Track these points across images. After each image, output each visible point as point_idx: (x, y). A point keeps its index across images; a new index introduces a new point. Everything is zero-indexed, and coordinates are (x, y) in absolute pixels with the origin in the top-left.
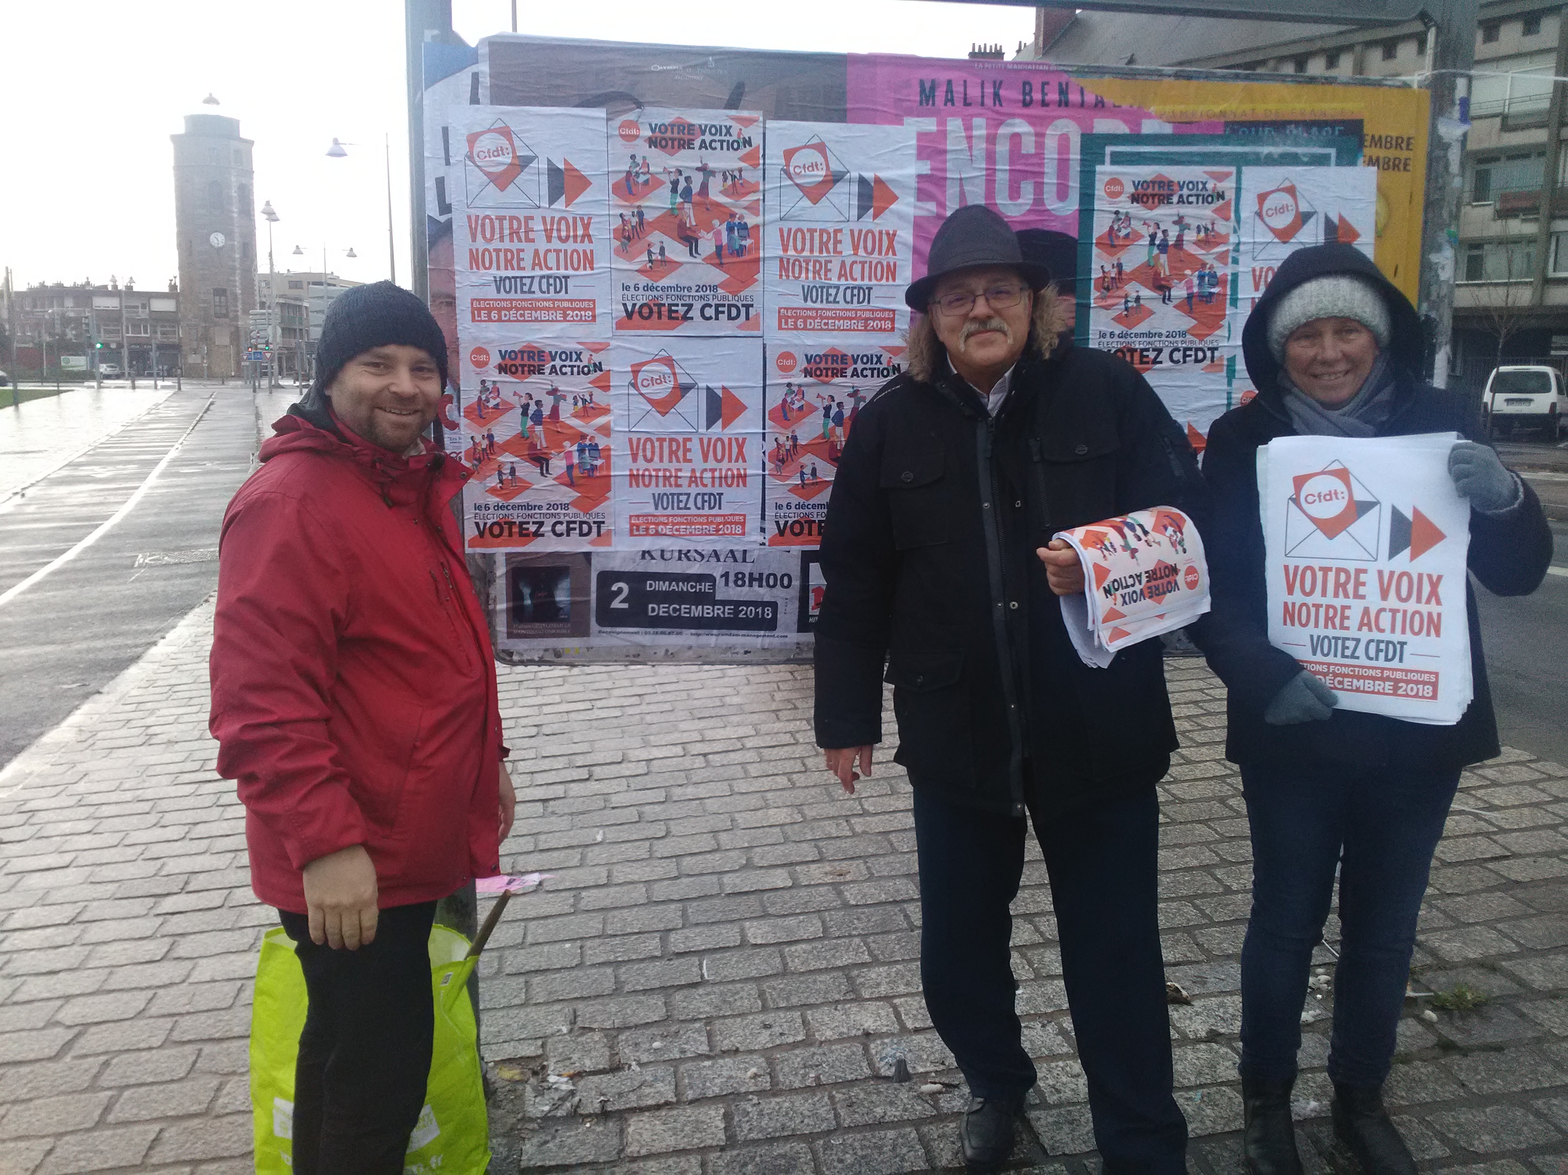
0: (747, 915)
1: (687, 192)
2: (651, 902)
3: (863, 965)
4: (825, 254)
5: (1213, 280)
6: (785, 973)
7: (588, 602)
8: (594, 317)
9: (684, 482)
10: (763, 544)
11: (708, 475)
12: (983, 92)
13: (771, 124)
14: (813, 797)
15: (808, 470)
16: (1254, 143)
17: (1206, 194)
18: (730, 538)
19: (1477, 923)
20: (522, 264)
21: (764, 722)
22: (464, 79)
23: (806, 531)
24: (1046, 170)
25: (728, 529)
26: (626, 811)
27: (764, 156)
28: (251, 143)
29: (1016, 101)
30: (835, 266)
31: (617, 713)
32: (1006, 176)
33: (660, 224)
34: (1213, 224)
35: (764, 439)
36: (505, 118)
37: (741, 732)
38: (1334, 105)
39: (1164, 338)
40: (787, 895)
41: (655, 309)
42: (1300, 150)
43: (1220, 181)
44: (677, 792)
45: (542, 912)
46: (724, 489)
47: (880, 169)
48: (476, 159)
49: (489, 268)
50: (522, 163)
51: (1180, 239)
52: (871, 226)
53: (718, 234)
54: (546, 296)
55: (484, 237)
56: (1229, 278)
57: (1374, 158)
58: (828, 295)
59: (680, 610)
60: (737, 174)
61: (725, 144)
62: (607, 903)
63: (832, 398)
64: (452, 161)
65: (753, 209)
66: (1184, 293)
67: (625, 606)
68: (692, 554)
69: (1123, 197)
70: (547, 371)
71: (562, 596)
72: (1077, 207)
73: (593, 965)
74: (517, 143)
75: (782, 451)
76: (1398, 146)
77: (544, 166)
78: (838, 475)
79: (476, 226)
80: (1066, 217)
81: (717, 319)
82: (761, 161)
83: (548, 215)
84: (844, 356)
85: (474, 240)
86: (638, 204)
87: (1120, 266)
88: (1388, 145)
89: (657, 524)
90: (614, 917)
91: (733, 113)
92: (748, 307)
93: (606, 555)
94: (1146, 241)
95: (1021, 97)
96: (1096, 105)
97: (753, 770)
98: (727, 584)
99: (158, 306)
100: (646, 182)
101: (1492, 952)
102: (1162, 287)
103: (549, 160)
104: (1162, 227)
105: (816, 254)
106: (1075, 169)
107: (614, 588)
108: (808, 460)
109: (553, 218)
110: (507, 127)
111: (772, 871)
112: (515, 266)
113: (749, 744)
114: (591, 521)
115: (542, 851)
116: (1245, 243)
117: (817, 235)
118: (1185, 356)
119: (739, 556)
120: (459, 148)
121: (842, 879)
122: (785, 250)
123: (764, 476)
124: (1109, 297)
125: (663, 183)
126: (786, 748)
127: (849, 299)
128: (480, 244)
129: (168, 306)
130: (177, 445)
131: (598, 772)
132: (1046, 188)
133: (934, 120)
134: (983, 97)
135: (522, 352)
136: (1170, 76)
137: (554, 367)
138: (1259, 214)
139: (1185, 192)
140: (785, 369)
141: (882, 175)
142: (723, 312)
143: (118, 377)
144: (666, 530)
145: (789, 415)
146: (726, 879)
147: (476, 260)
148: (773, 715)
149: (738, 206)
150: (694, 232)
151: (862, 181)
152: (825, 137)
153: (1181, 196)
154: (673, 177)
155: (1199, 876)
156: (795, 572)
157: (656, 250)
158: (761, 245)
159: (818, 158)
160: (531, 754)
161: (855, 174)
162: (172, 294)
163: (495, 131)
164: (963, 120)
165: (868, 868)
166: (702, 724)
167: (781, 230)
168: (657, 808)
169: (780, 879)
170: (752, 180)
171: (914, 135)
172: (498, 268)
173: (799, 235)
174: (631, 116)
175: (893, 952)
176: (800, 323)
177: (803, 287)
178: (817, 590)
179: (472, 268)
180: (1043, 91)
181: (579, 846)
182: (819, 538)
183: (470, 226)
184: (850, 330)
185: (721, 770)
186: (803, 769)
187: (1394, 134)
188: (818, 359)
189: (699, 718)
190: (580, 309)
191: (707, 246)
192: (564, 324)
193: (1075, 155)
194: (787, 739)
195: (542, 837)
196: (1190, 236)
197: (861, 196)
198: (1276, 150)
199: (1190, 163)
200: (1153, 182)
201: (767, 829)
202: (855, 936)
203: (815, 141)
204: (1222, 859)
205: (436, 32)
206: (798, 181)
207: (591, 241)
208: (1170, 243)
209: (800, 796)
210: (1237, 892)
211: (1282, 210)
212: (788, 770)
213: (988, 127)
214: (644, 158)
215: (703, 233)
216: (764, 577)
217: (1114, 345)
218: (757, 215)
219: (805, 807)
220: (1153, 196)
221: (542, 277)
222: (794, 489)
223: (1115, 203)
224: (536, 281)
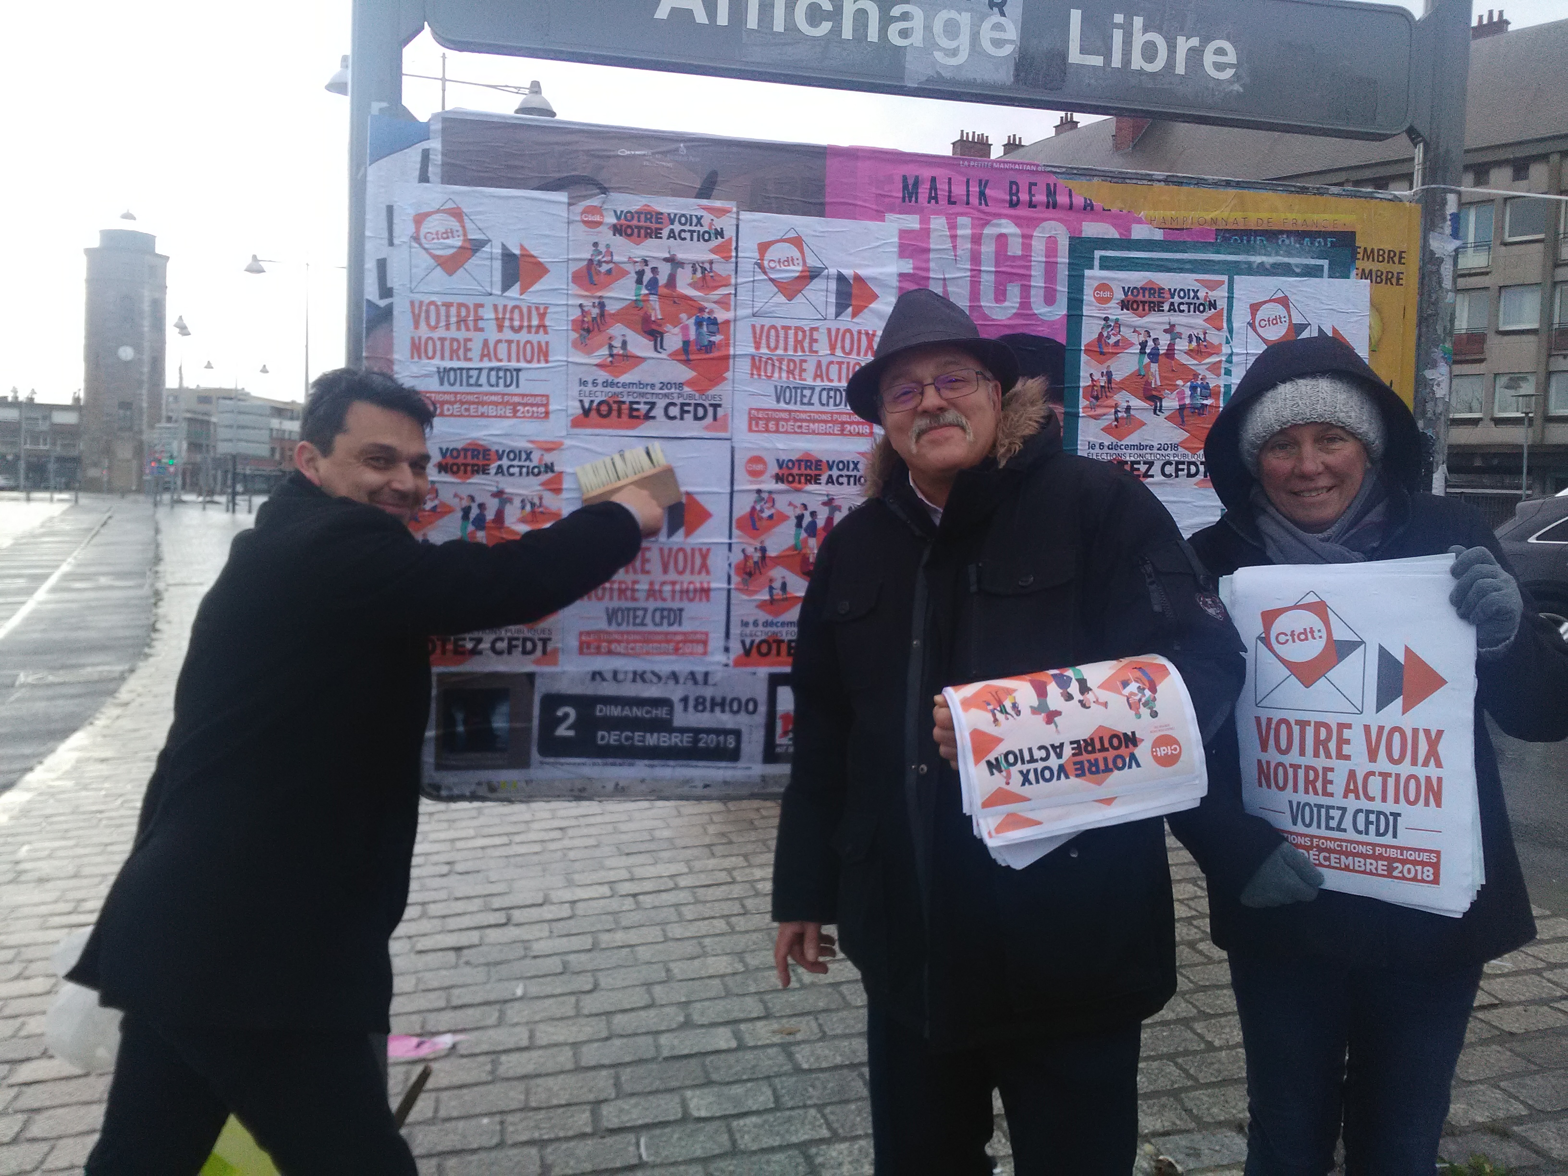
0: (688, 1082)
1: (654, 283)
2: (579, 1069)
3: (822, 1141)
4: (800, 353)
5: (1205, 391)
6: (734, 1152)
7: (529, 730)
8: (547, 413)
9: (641, 595)
10: (726, 665)
11: (667, 588)
12: (968, 191)
13: (745, 216)
14: (755, 943)
15: (777, 585)
16: (1248, 253)
17: (1198, 302)
18: (691, 658)
19: (1480, 1082)
20: (469, 355)
21: (697, 858)
22: (413, 155)
23: (774, 651)
24: (1033, 273)
25: (688, 648)
26: (549, 961)
27: (736, 249)
28: (167, 258)
29: (1004, 201)
30: (810, 367)
31: (537, 848)
32: (992, 278)
33: (622, 317)
34: (1205, 333)
35: (730, 549)
36: (457, 199)
37: (673, 869)
38: (1327, 216)
39: (1155, 451)
40: (731, 1058)
41: (615, 406)
42: (1292, 261)
43: (1212, 290)
44: (605, 938)
45: (456, 1080)
46: (685, 604)
47: (860, 266)
48: (423, 241)
49: (432, 358)
50: (473, 247)
51: (1171, 348)
52: (850, 326)
53: (685, 329)
54: (495, 389)
55: (428, 324)
56: (1222, 390)
57: (1367, 272)
58: (803, 396)
59: (632, 738)
60: (707, 266)
61: (695, 235)
62: (530, 1068)
63: (805, 507)
64: (396, 241)
65: (723, 303)
66: (1176, 404)
67: (571, 733)
68: (649, 676)
69: (1113, 304)
70: (493, 471)
71: (500, 723)
72: (1065, 312)
73: (515, 1145)
74: (469, 225)
75: (750, 563)
76: (1391, 259)
77: (498, 251)
78: (809, 591)
79: (419, 311)
80: (1053, 323)
81: (682, 418)
82: (734, 254)
83: (501, 302)
84: (819, 462)
85: (417, 325)
86: (599, 294)
87: (1109, 374)
88: (1381, 259)
89: (610, 642)
90: (538, 1086)
91: (705, 202)
92: (716, 406)
93: (553, 676)
94: (1136, 349)
95: (1008, 198)
96: (1085, 209)
97: (689, 912)
98: (686, 709)
99: (59, 418)
100: (609, 272)
101: (1501, 1114)
102: (1153, 398)
103: (503, 245)
104: (1153, 336)
105: (790, 352)
106: (1063, 273)
107: (560, 713)
108: (778, 573)
109: (505, 307)
110: (458, 208)
111: (713, 1031)
112: (462, 357)
113: (683, 882)
114: (536, 637)
115: (455, 1008)
116: (1238, 354)
117: (791, 333)
118: (1177, 470)
119: (700, 678)
120: (404, 229)
121: (790, 1039)
122: (758, 347)
123: (729, 591)
124: (1098, 406)
125: (628, 273)
126: (724, 888)
127: (824, 401)
128: (424, 332)
129: (71, 418)
130: (70, 560)
131: (517, 915)
132: (1033, 292)
133: (917, 217)
134: (968, 195)
135: (465, 450)
136: (1159, 181)
137: (500, 467)
138: (1252, 325)
139: (1176, 300)
140: (755, 474)
141: (862, 272)
142: (688, 412)
143: (12, 489)
144: (620, 648)
145: (758, 524)
146: (663, 1040)
147: (417, 349)
148: (707, 850)
149: (709, 300)
150: (660, 325)
151: (841, 278)
152: (803, 232)
153: (1172, 304)
154: (638, 267)
155: (1178, 1029)
156: (762, 696)
157: (617, 343)
158: (732, 342)
159: (795, 253)
160: (443, 895)
161: (833, 271)
162: (76, 406)
163: (445, 211)
164: (947, 219)
165: (820, 1026)
166: (631, 860)
167: (753, 327)
168: (583, 957)
169: (723, 1039)
170: (724, 274)
171: (896, 233)
172: (443, 358)
173: (773, 332)
174: (595, 202)
175: (854, 1125)
176: (772, 425)
177: (776, 387)
178: (785, 717)
179: (412, 357)
180: (1030, 192)
181: (496, 1002)
182: (790, 660)
183: (413, 313)
184: (826, 434)
185: (653, 913)
186: (742, 911)
187: (1387, 247)
188: (790, 465)
189: (628, 854)
190: (532, 405)
191: (673, 340)
192: (515, 420)
193: (1063, 259)
194: (723, 876)
195: (456, 992)
196: (1182, 345)
197: (839, 294)
198: (1268, 260)
199: (1181, 270)
200: (1144, 289)
201: (707, 981)
202: (811, 1106)
203: (792, 235)
204: (1199, 1011)
205: (384, 105)
206: (772, 276)
207: (546, 332)
208: (1161, 352)
209: (742, 942)
210: (1221, 1049)
211: (1276, 321)
212: (726, 913)
213: (973, 227)
214: (608, 246)
215: (668, 327)
216: (728, 702)
217: (1105, 456)
218: (728, 310)
219: (746, 955)
220: (1144, 303)
221: (491, 369)
222: (762, 605)
223: (1105, 309)
224: (484, 374)
